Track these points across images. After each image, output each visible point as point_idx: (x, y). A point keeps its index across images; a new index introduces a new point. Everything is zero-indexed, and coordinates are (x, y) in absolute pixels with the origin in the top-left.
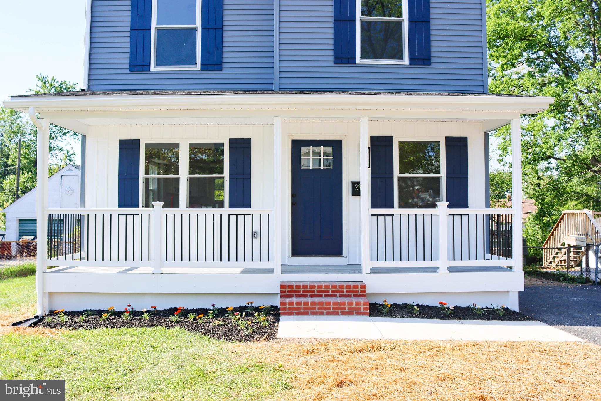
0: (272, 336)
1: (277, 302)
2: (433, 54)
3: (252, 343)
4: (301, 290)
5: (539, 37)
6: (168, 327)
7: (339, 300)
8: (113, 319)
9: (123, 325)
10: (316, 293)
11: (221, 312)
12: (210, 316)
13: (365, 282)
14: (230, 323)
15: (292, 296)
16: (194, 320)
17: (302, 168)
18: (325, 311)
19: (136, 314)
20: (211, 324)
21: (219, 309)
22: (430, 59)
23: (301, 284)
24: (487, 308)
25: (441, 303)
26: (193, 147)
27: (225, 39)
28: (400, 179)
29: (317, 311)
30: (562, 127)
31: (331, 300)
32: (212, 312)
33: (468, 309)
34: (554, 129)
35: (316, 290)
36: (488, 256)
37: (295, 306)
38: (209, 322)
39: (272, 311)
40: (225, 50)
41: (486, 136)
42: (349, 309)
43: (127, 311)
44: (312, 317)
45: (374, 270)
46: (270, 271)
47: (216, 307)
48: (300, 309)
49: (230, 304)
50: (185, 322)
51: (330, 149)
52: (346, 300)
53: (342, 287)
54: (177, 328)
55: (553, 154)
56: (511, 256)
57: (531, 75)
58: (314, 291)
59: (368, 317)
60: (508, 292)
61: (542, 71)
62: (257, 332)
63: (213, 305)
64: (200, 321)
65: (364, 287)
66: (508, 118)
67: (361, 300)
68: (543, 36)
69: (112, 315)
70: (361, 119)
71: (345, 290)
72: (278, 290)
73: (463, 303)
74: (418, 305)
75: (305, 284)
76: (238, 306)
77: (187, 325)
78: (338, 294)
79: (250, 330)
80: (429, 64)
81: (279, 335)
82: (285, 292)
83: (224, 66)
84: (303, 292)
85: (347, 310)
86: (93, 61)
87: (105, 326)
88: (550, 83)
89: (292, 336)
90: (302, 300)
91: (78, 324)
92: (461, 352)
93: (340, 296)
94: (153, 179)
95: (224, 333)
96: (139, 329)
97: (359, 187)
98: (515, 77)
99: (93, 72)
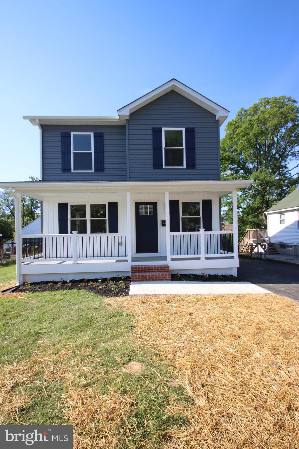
0: (127, 294)
1: (130, 275)
2: (196, 164)
3: (118, 298)
4: (140, 269)
5: (235, 159)
6: (79, 289)
7: (157, 274)
8: (54, 286)
9: (57, 289)
10: (147, 271)
11: (104, 280)
12: (99, 283)
13: (169, 265)
14: (108, 286)
15: (136, 272)
16: (92, 285)
17: (140, 214)
18: (151, 279)
19: (65, 282)
20: (99, 287)
21: (104, 279)
22: (195, 166)
23: (140, 267)
24: (223, 275)
25: (202, 274)
26: (92, 206)
27: (105, 158)
28: (182, 219)
29: (148, 279)
30: (244, 195)
31: (154, 274)
32: (100, 281)
33: (214, 276)
34: (241, 196)
35: (147, 269)
36: (223, 251)
37: (138, 277)
38: (98, 286)
39: (128, 279)
40: (105, 163)
41: (220, 199)
42: (162, 278)
43: (60, 282)
44: (146, 282)
45: (172, 260)
46: (126, 261)
47: (102, 278)
48: (140, 278)
49: (109, 276)
50: (88, 286)
51: (152, 206)
52: (161, 274)
53: (158, 267)
54: (83, 290)
55: (241, 206)
56: (233, 252)
57: (232, 174)
58: (146, 270)
59: (170, 282)
60: (232, 268)
61: (236, 173)
62: (120, 292)
63: (101, 277)
64: (94, 286)
65: (168, 267)
66: (231, 191)
67: (167, 273)
68: (236, 158)
69: (53, 284)
70: (166, 193)
71: (160, 269)
72: (130, 270)
73: (212, 273)
74: (192, 275)
75: (142, 267)
76: (112, 277)
77: (88, 288)
78: (157, 271)
79: (117, 290)
80: (195, 168)
81: (130, 293)
82: (133, 270)
83: (105, 170)
84: (141, 270)
85: (161, 278)
86: (45, 167)
87: (49, 290)
88: (240, 178)
89: (136, 294)
90: (141, 274)
91: (36, 289)
92: (216, 302)
93: (158, 272)
94: (78, 220)
95: (104, 292)
96: (65, 292)
97: (165, 223)
98: (225, 176)
99: (45, 172)
